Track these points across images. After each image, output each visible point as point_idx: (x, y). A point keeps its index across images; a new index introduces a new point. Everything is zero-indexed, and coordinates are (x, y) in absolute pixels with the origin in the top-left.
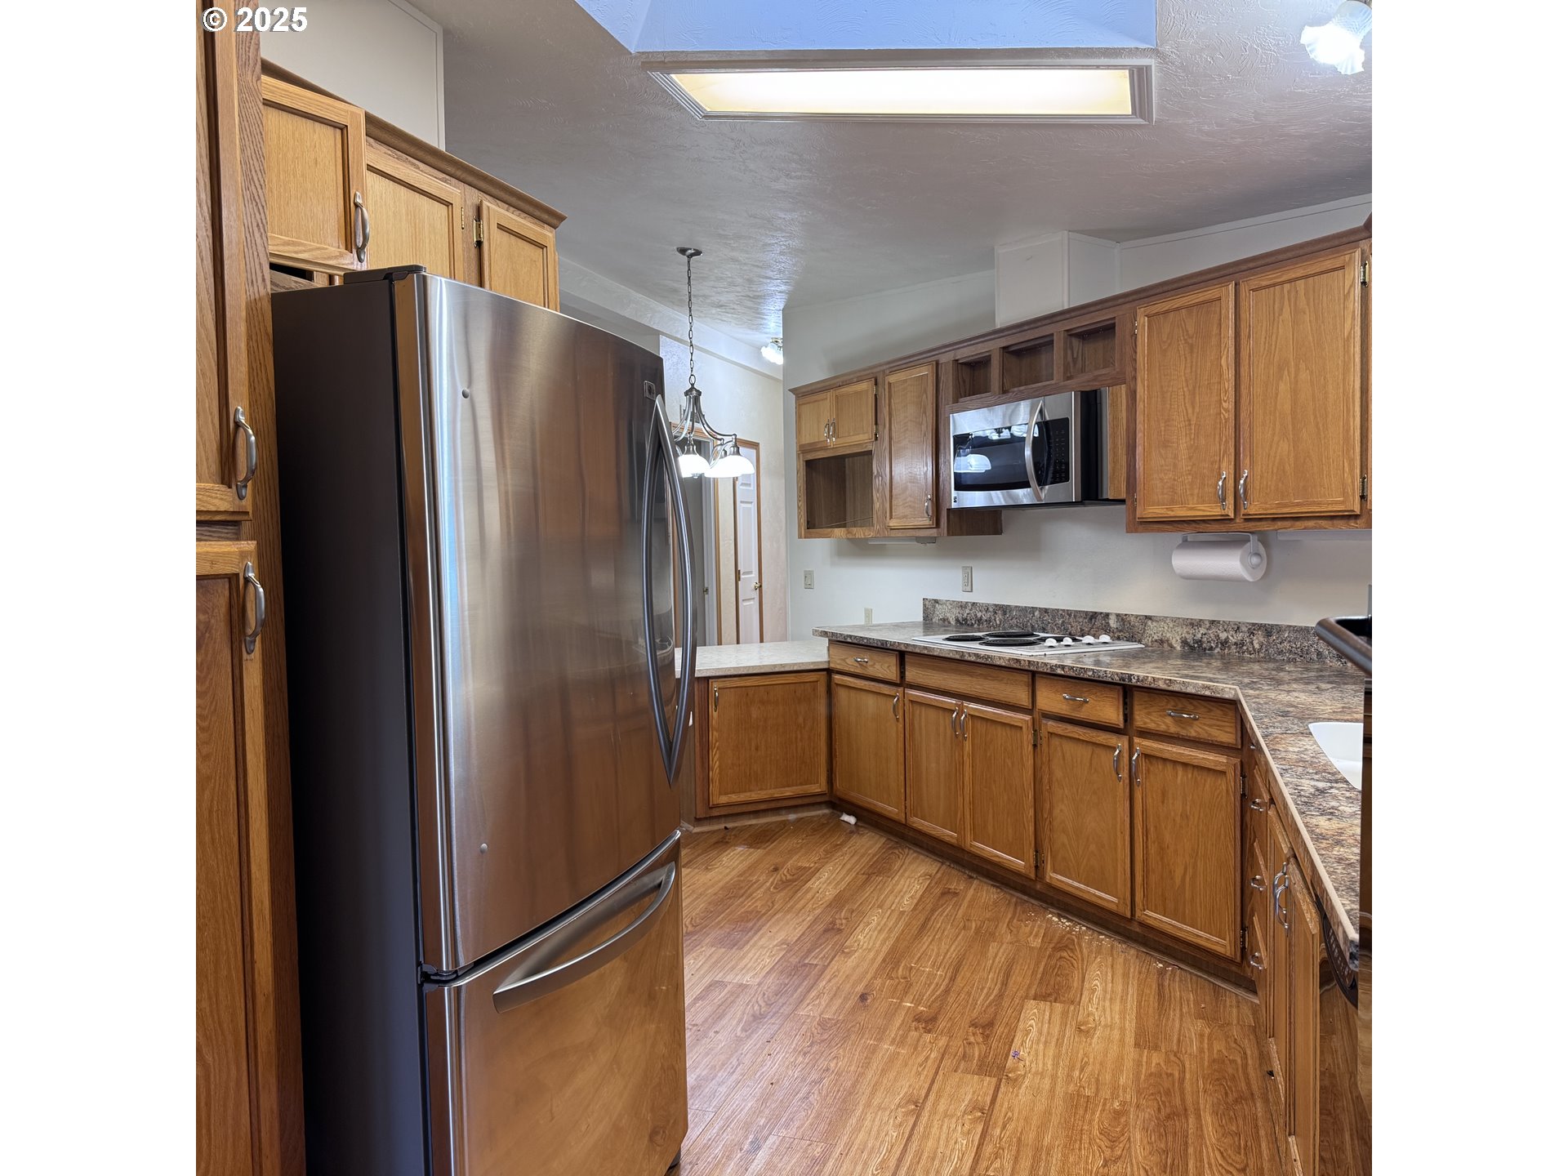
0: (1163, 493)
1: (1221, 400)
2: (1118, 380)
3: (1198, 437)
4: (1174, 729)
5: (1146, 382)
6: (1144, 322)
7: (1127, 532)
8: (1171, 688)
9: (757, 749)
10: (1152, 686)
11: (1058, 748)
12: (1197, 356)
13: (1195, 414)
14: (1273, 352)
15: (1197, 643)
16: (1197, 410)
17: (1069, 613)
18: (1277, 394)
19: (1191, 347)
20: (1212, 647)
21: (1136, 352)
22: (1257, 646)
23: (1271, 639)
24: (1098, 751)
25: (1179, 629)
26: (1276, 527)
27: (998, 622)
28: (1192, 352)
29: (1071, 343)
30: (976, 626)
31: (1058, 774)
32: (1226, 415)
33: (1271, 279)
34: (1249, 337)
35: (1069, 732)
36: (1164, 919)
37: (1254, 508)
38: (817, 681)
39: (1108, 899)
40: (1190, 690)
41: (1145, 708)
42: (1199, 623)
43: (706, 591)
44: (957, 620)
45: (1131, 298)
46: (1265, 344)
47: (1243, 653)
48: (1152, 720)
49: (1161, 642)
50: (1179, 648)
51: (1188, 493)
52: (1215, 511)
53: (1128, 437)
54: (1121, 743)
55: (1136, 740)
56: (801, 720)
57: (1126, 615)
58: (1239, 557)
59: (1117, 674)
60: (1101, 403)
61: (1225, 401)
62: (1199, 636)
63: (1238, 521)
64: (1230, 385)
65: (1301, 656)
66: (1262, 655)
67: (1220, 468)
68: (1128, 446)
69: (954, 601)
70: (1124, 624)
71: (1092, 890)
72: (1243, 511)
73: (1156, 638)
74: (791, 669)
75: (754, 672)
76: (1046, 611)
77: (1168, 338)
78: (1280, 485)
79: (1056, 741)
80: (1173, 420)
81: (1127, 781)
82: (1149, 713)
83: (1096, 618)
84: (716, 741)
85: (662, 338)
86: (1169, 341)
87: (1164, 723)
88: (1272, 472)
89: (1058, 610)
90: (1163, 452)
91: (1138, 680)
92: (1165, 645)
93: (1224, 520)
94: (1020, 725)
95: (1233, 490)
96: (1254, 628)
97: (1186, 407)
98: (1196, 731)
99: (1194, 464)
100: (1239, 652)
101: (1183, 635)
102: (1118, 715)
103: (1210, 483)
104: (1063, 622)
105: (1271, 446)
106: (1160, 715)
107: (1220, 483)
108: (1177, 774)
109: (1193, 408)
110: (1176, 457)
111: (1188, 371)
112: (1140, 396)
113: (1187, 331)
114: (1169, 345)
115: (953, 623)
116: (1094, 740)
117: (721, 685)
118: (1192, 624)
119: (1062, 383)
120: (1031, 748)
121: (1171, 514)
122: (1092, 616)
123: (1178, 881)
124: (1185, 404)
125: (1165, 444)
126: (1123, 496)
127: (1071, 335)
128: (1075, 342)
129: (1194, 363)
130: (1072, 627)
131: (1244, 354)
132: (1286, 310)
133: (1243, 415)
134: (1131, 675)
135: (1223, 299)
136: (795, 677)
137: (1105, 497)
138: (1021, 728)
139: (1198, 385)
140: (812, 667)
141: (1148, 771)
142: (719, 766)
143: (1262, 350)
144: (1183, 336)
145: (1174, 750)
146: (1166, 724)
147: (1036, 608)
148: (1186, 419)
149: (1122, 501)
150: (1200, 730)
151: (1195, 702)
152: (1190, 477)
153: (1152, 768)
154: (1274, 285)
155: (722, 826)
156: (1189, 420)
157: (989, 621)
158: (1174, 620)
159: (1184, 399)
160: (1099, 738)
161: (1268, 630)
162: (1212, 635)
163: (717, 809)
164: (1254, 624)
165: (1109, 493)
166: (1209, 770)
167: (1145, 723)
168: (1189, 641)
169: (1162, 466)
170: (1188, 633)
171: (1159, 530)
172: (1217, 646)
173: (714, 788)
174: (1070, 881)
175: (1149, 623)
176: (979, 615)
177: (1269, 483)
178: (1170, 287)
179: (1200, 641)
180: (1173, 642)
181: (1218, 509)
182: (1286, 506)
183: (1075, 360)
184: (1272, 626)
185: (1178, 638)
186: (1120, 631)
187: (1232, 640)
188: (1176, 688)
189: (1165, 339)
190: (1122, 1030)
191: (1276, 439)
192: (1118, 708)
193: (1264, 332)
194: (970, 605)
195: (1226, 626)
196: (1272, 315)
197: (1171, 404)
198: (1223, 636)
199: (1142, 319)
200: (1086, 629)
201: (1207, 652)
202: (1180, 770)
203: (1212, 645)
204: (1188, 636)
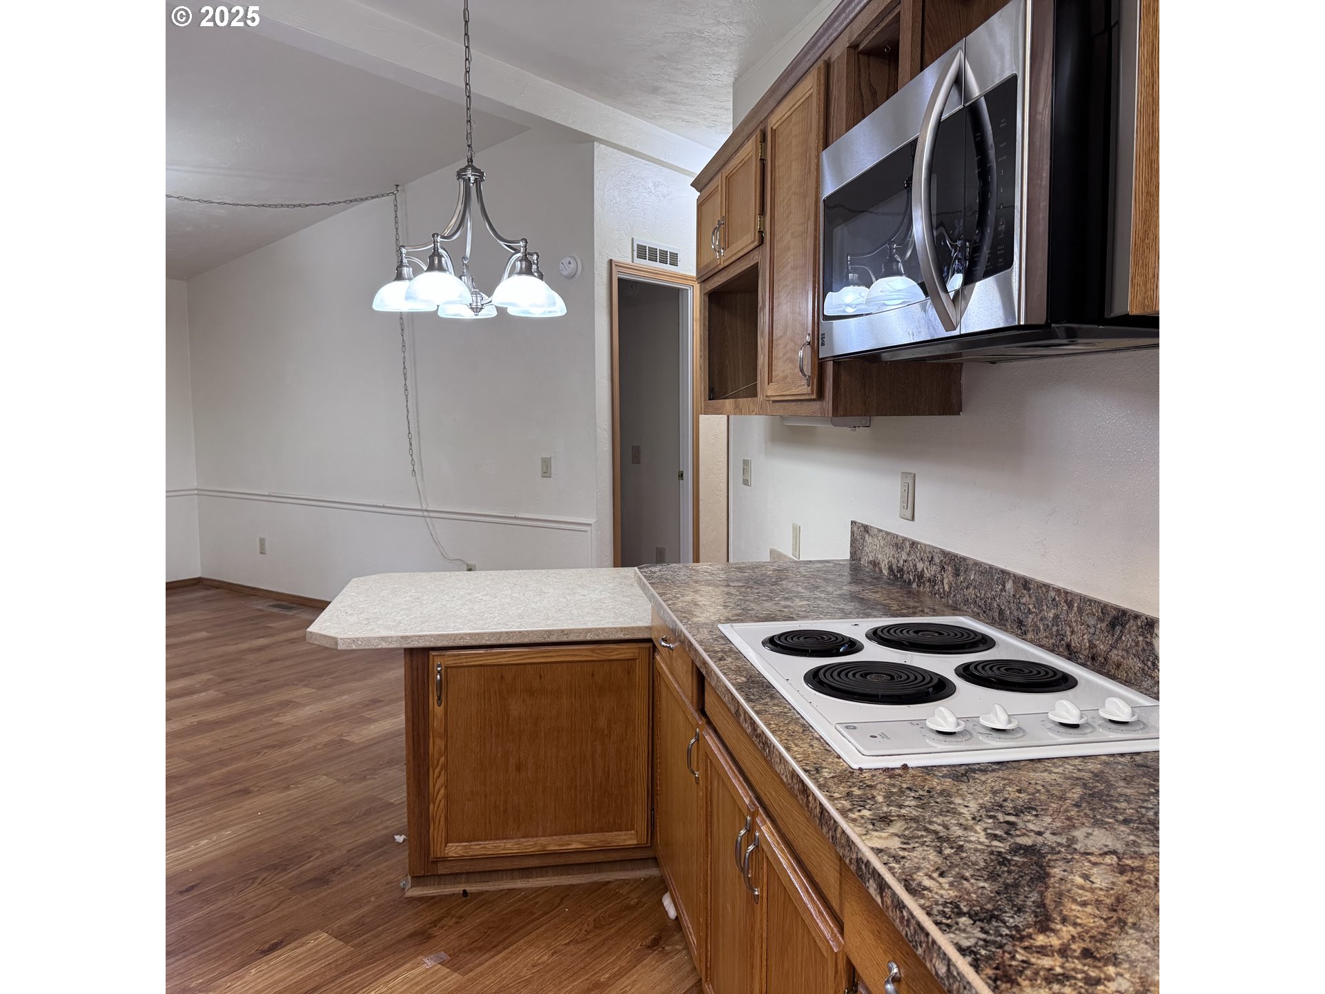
9: (519, 769)
17: (1068, 598)
27: (946, 588)
30: (914, 585)
38: (636, 659)
43: (681, 476)
44: (890, 568)
56: (602, 722)
69: (888, 533)
74: (581, 638)
75: (510, 641)
76: (1025, 584)
83: (1123, 626)
84: (440, 755)
85: (599, 149)
89: (1047, 586)
104: (1056, 617)
115: (885, 572)
117: (451, 662)
122: (1116, 618)
130: (1073, 632)
136: (592, 651)
140: (621, 636)
142: (447, 796)
147: (1008, 573)
155: (458, 889)
157: (933, 581)
163: (447, 864)
173: (437, 832)
176: (920, 566)
194: (907, 544)
200: (1102, 647)
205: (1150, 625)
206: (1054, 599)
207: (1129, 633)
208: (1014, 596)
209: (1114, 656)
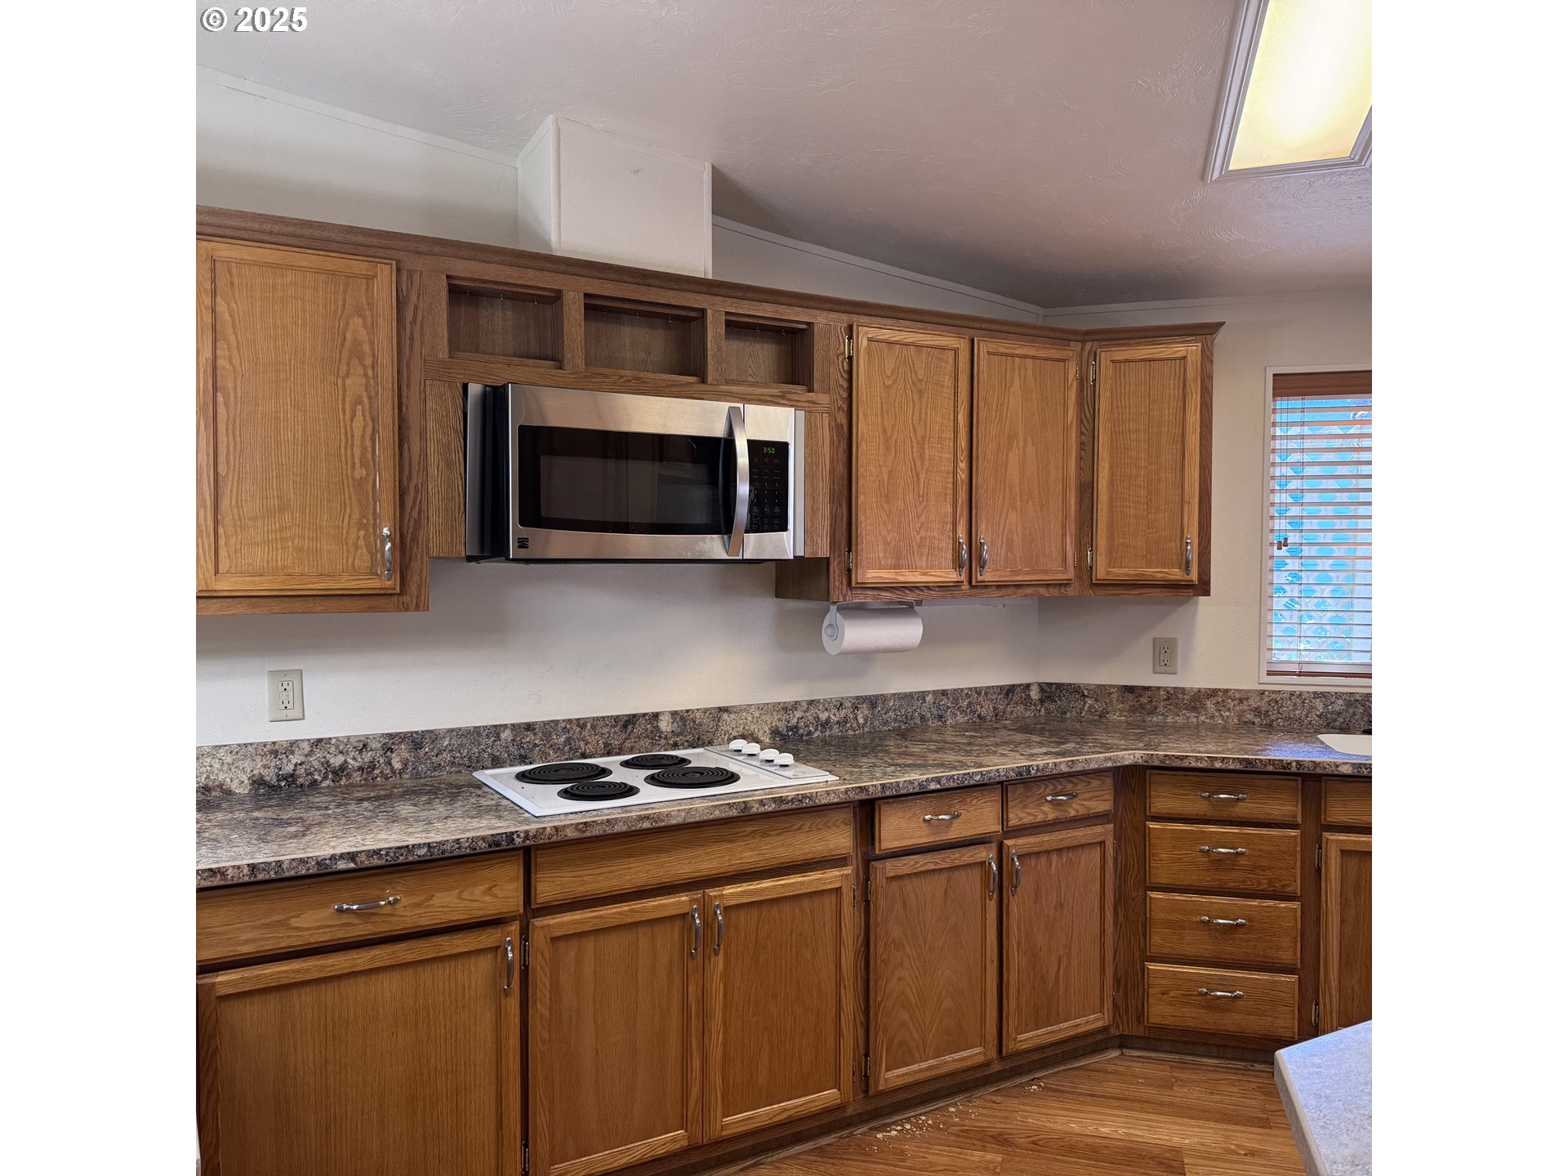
1: (955, 457)
3: (926, 493)
12: (925, 404)
13: (925, 467)
14: (1004, 421)
16: (926, 463)
17: (581, 724)
18: (1007, 464)
19: (921, 393)
20: (811, 731)
23: (876, 711)
24: (956, 875)
25: (768, 718)
28: (921, 397)
32: (963, 477)
33: (1008, 348)
36: (1039, 1032)
37: (987, 575)
39: (972, 1055)
41: (1021, 802)
44: (257, 782)
45: (844, 309)
46: (997, 411)
47: (847, 731)
48: (1028, 813)
51: (914, 555)
52: (948, 577)
53: (832, 482)
54: (991, 853)
57: (687, 711)
61: (961, 461)
65: (906, 723)
66: (867, 729)
68: (832, 492)
70: (685, 725)
78: (1009, 554)
82: (1025, 807)
83: (634, 724)
86: (891, 377)
87: (1042, 811)
88: (1002, 541)
94: (835, 886)
96: (857, 702)
98: (1075, 809)
99: (923, 524)
100: (841, 731)
102: (995, 820)
106: (1039, 805)
108: (1051, 864)
110: (897, 513)
111: (916, 417)
113: (915, 373)
118: (785, 709)
121: (901, 579)
123: (1051, 981)
124: (912, 454)
126: (825, 555)
129: (922, 411)
138: (837, 889)
139: (925, 436)
143: (994, 416)
144: (909, 377)
145: (1052, 837)
146: (1044, 813)
147: (505, 725)
148: (910, 471)
150: (1078, 807)
151: (1074, 780)
158: (759, 707)
161: (873, 702)
162: (810, 718)
168: (781, 729)
170: (780, 720)
172: (816, 730)
174: (915, 1067)
175: (725, 716)
176: (336, 760)
179: (796, 727)
182: (1016, 573)
184: (877, 697)
185: (766, 729)
186: (678, 735)
187: (834, 719)
191: (1005, 508)
192: (996, 812)
195: (826, 705)
196: (1003, 385)
198: (824, 716)
200: (616, 743)
201: (804, 738)
202: (1054, 857)
203: (811, 728)
204: (779, 724)
205: (656, 716)
206: (565, 727)
207: (640, 726)
208: (513, 740)
209: (628, 744)
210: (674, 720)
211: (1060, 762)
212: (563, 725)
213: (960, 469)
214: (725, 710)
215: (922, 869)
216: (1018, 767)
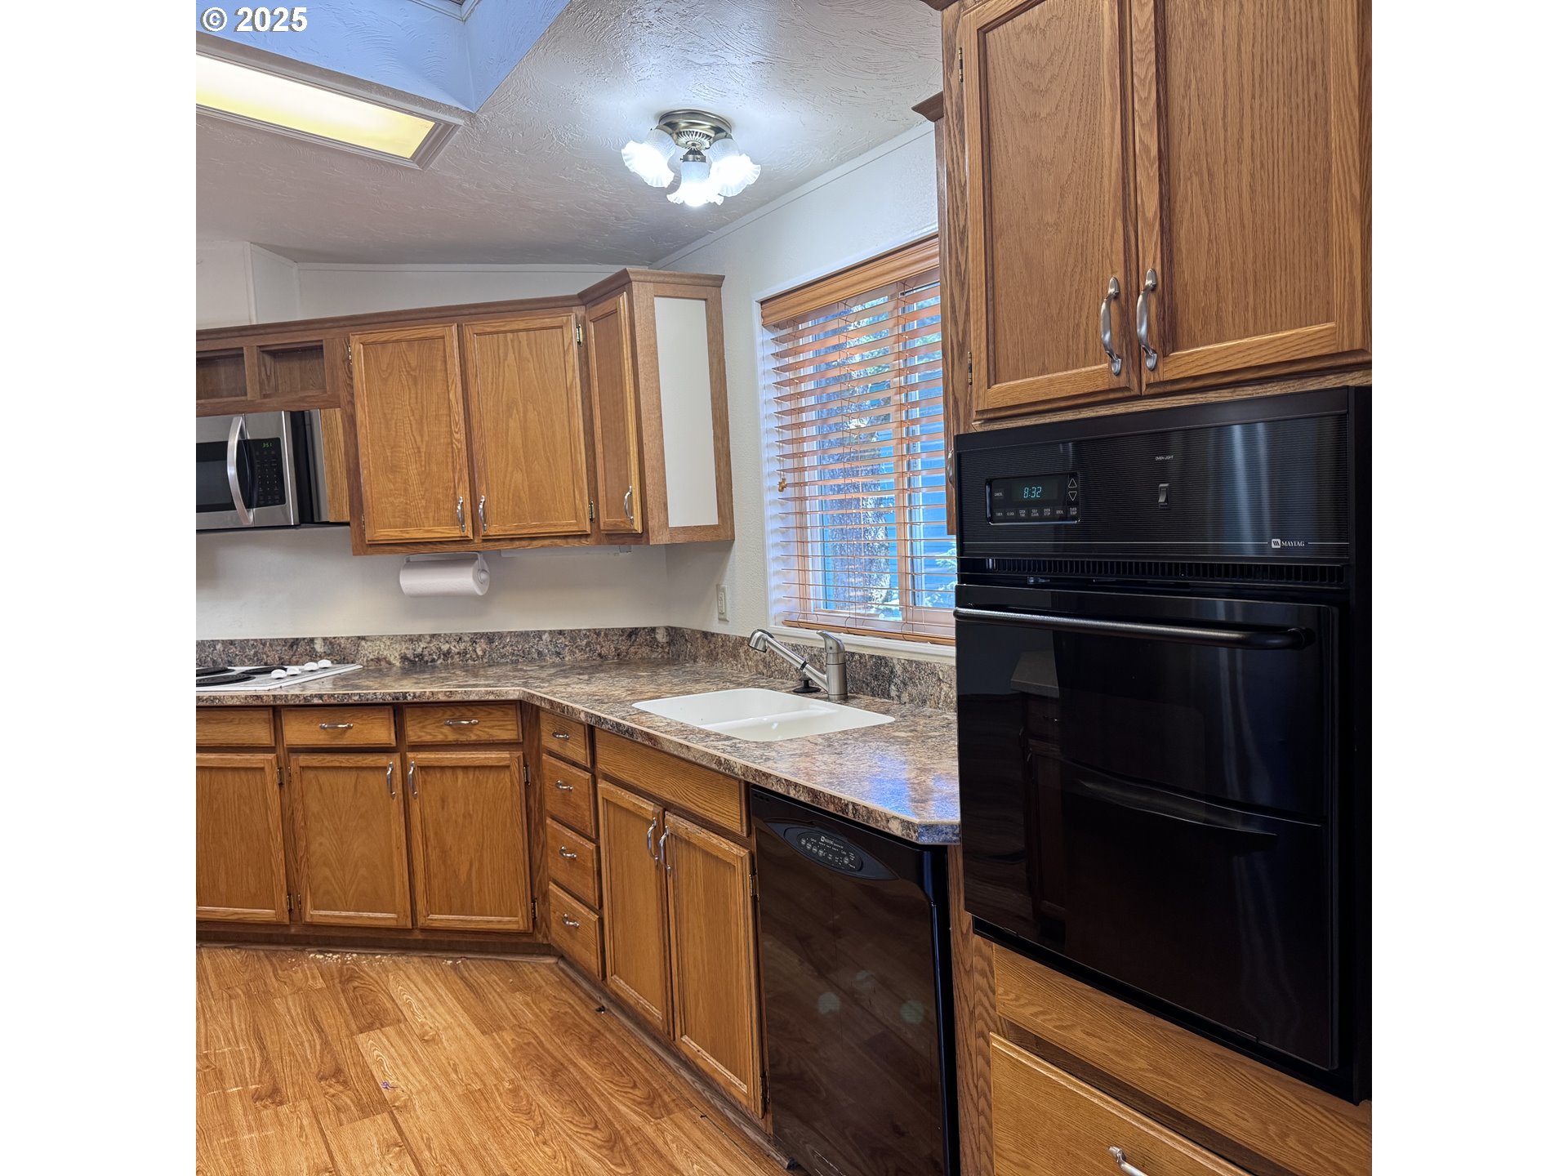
0: (394, 517)
1: (451, 431)
2: (333, 403)
3: (429, 464)
4: (452, 737)
5: (366, 408)
6: (360, 349)
7: (354, 555)
8: (452, 699)
10: (431, 699)
11: (314, 781)
12: (422, 389)
13: (424, 443)
14: (501, 391)
15: (418, 657)
16: (426, 438)
17: (263, 642)
18: (508, 430)
19: (415, 379)
20: (434, 659)
21: (351, 379)
22: (480, 653)
23: (494, 645)
24: (364, 774)
25: (397, 646)
26: (514, 546)
28: (415, 383)
29: (263, 358)
31: (314, 807)
32: (459, 446)
33: (496, 327)
34: (476, 376)
35: (328, 762)
36: (451, 917)
37: (494, 530)
39: (384, 917)
40: (472, 698)
41: (420, 723)
42: (420, 638)
45: (342, 324)
46: (492, 384)
47: (467, 661)
48: (427, 733)
49: (378, 660)
50: (398, 664)
51: (423, 516)
52: (455, 533)
53: (348, 461)
54: (393, 761)
55: (410, 755)
57: (334, 638)
58: (471, 575)
59: (389, 694)
60: (311, 425)
61: (457, 433)
62: (419, 650)
63: (476, 541)
64: (459, 416)
66: (485, 660)
67: (455, 493)
68: (348, 471)
70: (333, 648)
71: (365, 914)
72: (482, 533)
73: (371, 657)
76: (232, 642)
77: (387, 367)
78: (517, 509)
79: (310, 775)
80: (400, 447)
81: (401, 797)
82: (423, 727)
83: (297, 645)
86: (389, 371)
87: (442, 733)
88: (508, 498)
89: (248, 640)
90: (391, 477)
91: (414, 697)
92: (383, 663)
93: (464, 541)
94: (262, 766)
95: (470, 513)
96: (475, 638)
97: (413, 436)
98: (476, 735)
99: (426, 490)
100: (462, 661)
101: (402, 652)
102: (390, 734)
103: (446, 507)
105: (505, 476)
106: (437, 727)
107: (459, 507)
108: (457, 778)
109: (422, 436)
110: (406, 482)
111: (413, 401)
112: (362, 422)
113: (409, 363)
114: (390, 374)
116: (360, 764)
118: (411, 640)
119: (259, 401)
120: (276, 787)
121: (407, 536)
123: (463, 877)
124: (412, 431)
125: (394, 469)
126: (347, 519)
127: (263, 352)
128: (268, 359)
129: (419, 395)
131: (473, 391)
132: (511, 356)
133: (476, 447)
134: (406, 693)
135: (447, 338)
137: (324, 519)
138: (262, 769)
139: (425, 416)
141: (425, 782)
143: (490, 390)
144: (405, 368)
145: (454, 756)
146: (445, 734)
148: (415, 446)
149: (347, 524)
150: (478, 732)
151: (474, 709)
152: (423, 502)
153: (429, 779)
154: (497, 333)
156: (419, 448)
158: (392, 638)
159: (411, 427)
160: (366, 761)
161: (490, 638)
162: (433, 648)
164: (476, 634)
165: (327, 515)
166: (491, 767)
167: (420, 737)
168: (409, 656)
169: (391, 490)
170: (407, 648)
171: (391, 552)
172: (439, 658)
174: (337, 913)
175: (363, 643)
177: (506, 508)
178: (386, 319)
179: (421, 655)
180: (392, 659)
181: (458, 531)
182: (524, 527)
183: (268, 378)
184: (494, 634)
185: (397, 655)
187: (455, 650)
188: (458, 698)
189: (385, 369)
190: (461, 1025)
191: (510, 469)
192: (389, 728)
193: (490, 374)
195: (447, 638)
196: (497, 359)
197: (396, 432)
198: (445, 647)
199: (357, 346)
201: (429, 664)
202: (460, 774)
203: (434, 657)
204: (407, 652)
205: (312, 640)
208: (224, 651)
209: (294, 659)
210: (325, 644)
211: (438, 692)
212: (252, 642)
213: (456, 440)
214: (363, 638)
215: (328, 765)
216: (395, 693)
